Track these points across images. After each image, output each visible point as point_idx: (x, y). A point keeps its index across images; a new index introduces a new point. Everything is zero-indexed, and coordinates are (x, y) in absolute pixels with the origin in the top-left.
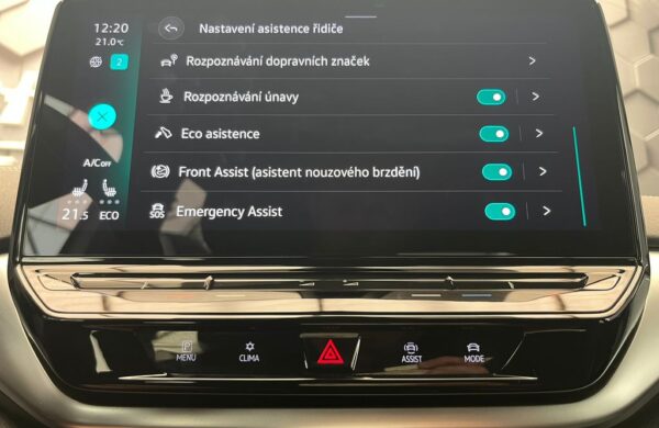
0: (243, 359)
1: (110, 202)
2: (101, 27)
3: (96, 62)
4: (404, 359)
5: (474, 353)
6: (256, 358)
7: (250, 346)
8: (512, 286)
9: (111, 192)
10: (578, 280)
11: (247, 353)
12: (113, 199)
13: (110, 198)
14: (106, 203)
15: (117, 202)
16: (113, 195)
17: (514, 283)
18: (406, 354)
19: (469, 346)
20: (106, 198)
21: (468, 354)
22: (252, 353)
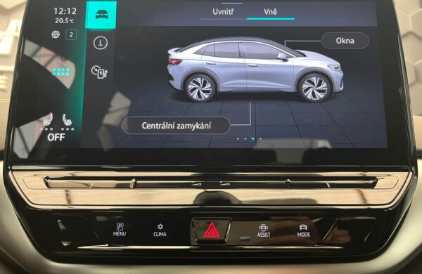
0: (156, 234)
1: (68, 129)
2: (59, 11)
3: (56, 34)
4: (259, 235)
5: (304, 231)
6: (165, 234)
7: (160, 227)
8: (329, 186)
9: (68, 123)
10: (371, 182)
11: (158, 231)
12: (70, 127)
13: (68, 127)
14: (65, 129)
15: (73, 129)
16: (70, 124)
17: (330, 184)
18: (260, 231)
19: (300, 227)
20: (65, 127)
21: (300, 231)
22: (162, 231)
